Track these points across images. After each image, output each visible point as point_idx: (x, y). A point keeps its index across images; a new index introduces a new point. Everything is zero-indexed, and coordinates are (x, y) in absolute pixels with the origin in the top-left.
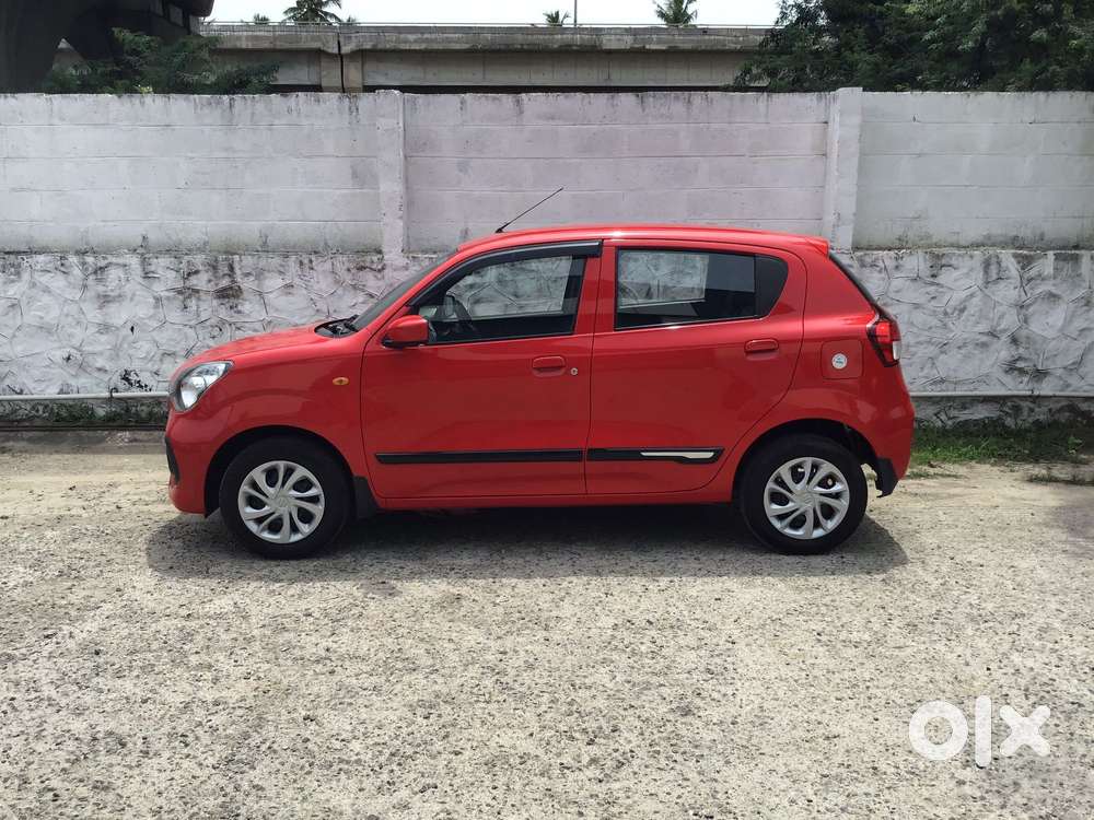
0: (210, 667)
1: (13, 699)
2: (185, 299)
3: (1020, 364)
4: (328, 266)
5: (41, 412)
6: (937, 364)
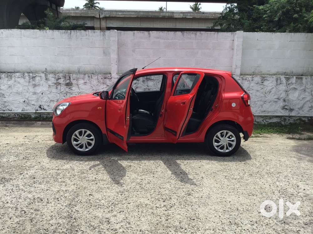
0: (64, 182)
1: (12, 189)
2: (57, 86)
3: (286, 107)
4: (96, 77)
5: (16, 116)
6: (263, 107)
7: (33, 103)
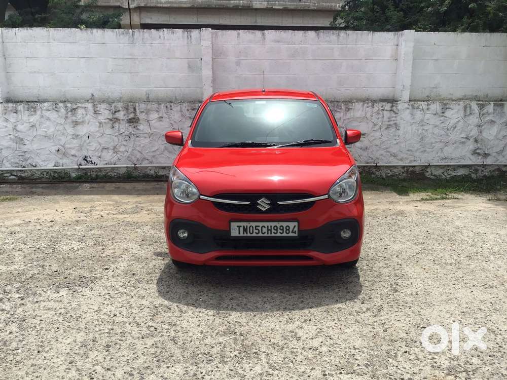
2: (113, 123)
3: (478, 151)
4: (178, 108)
5: (45, 175)
6: (444, 151)
7: (73, 153)
